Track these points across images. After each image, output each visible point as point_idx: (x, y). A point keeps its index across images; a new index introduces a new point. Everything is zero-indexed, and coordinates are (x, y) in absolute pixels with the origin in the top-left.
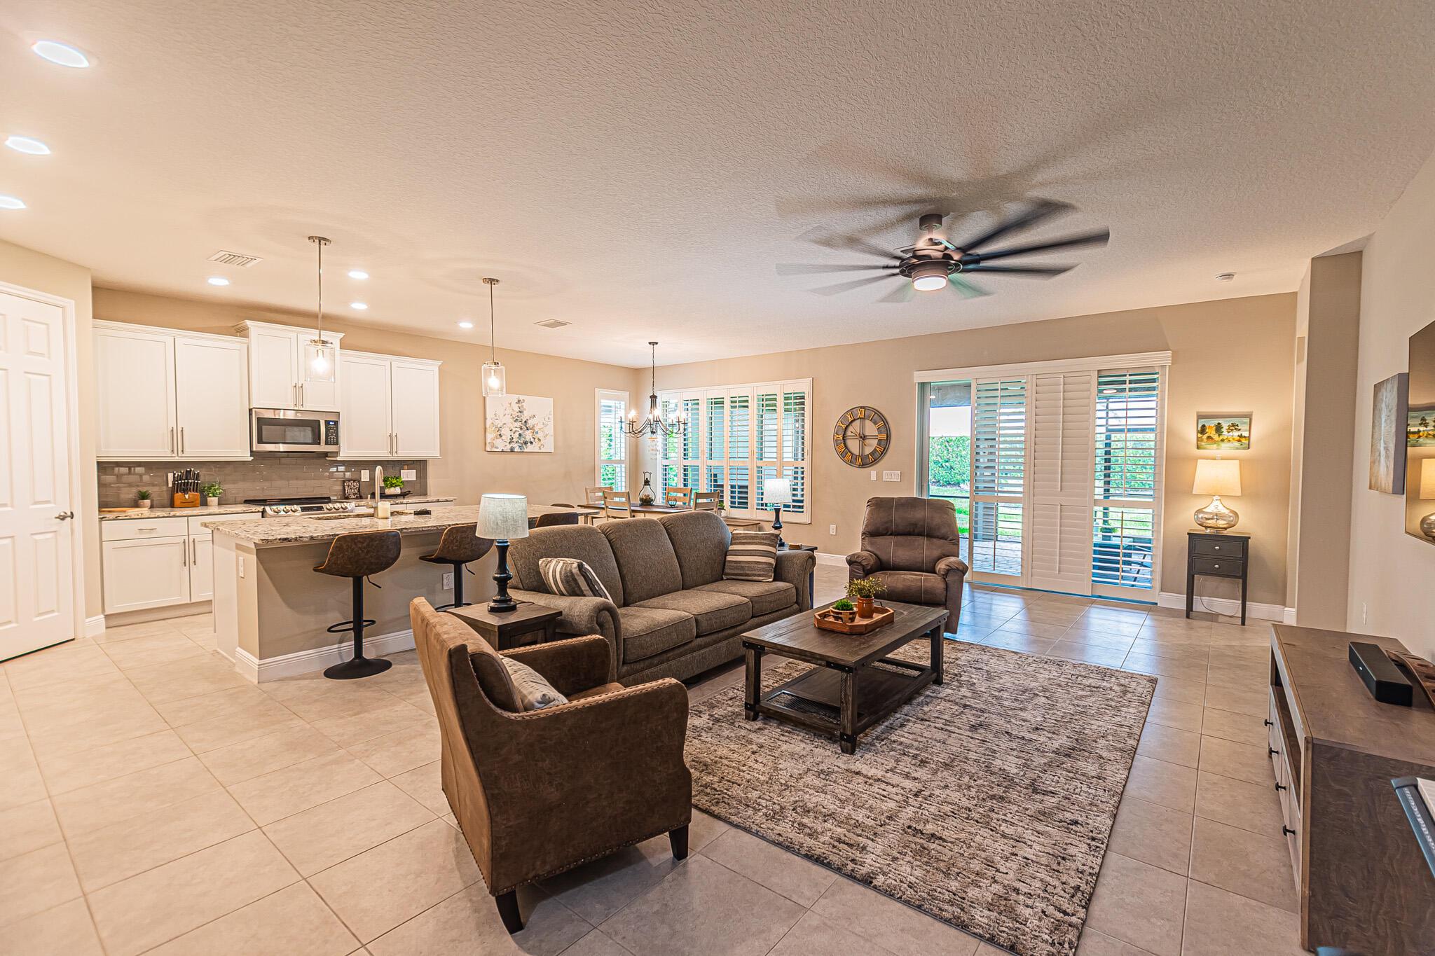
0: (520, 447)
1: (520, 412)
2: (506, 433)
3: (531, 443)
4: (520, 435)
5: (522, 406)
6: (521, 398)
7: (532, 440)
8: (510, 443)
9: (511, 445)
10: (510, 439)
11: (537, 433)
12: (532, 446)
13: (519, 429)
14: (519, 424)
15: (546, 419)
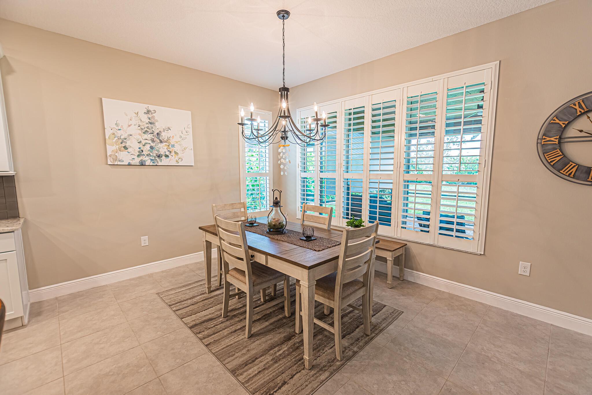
0: (152, 160)
1: (151, 123)
2: (134, 145)
3: (167, 156)
4: (152, 148)
5: (153, 117)
6: (152, 108)
7: (167, 153)
8: (138, 156)
9: (141, 158)
10: (139, 152)
11: (173, 146)
12: (168, 159)
13: (150, 142)
14: (149, 136)
15: (184, 132)
